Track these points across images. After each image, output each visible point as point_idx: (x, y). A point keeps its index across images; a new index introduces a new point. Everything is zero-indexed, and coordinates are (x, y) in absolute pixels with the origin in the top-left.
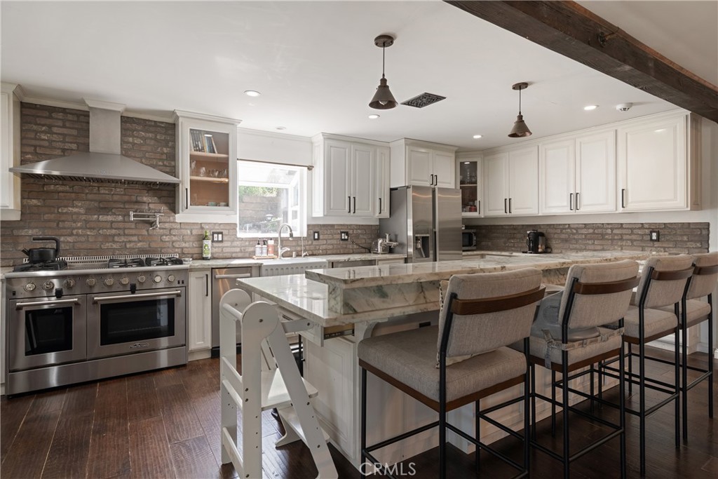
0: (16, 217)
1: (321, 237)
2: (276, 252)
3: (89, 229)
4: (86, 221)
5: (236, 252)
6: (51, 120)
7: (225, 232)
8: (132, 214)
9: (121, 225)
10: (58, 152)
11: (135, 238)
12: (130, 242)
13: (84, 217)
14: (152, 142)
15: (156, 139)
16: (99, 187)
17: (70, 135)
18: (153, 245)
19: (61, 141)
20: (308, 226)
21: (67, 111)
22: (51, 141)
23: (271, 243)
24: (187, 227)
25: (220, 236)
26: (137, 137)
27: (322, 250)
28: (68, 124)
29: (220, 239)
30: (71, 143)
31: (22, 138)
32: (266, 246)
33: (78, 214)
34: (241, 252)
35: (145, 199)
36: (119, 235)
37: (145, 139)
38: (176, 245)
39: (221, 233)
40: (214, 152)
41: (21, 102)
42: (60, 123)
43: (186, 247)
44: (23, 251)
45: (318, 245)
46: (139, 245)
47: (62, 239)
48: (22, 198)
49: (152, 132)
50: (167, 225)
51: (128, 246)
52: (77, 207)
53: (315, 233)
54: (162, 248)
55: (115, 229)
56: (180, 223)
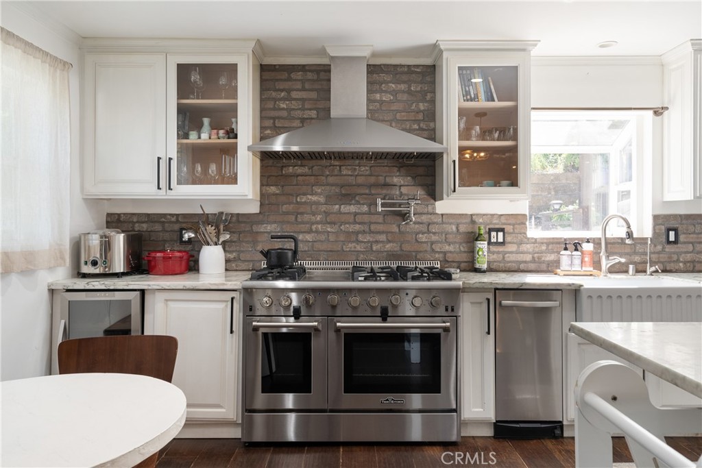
0: (254, 209)
1: (682, 238)
2: (597, 265)
3: (329, 223)
4: (327, 213)
5: (525, 262)
6: (290, 83)
7: (508, 228)
8: (379, 202)
9: (366, 218)
10: (297, 123)
11: (383, 237)
12: (377, 242)
13: (323, 208)
14: (405, 97)
15: (409, 92)
16: (340, 166)
17: (310, 100)
18: (407, 247)
19: (299, 109)
20: (656, 218)
21: (307, 68)
22: (289, 110)
23: (588, 247)
24: (451, 221)
25: (500, 234)
26: (386, 92)
27: (685, 263)
28: (307, 86)
29: (500, 239)
30: (310, 109)
31: (262, 110)
32: (579, 253)
33: (317, 203)
34: (533, 261)
35: (395, 180)
36: (364, 232)
37: (395, 93)
38: (437, 248)
39: (502, 230)
40: (493, 100)
41: (261, 65)
42: (299, 86)
43: (451, 252)
44: (261, 252)
45: (674, 253)
46: (388, 246)
47: (300, 237)
48: (262, 185)
49: (404, 82)
50: (424, 218)
51: (374, 248)
52: (316, 194)
53: (669, 230)
54: (417, 252)
55: (359, 223)
56: (442, 215)
